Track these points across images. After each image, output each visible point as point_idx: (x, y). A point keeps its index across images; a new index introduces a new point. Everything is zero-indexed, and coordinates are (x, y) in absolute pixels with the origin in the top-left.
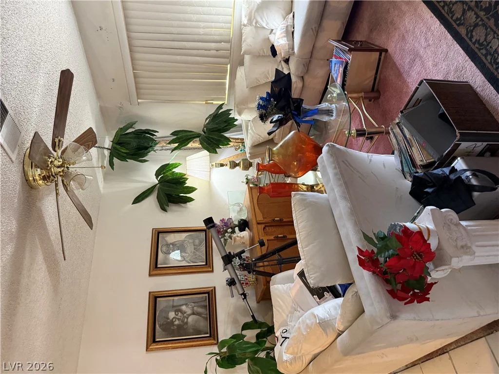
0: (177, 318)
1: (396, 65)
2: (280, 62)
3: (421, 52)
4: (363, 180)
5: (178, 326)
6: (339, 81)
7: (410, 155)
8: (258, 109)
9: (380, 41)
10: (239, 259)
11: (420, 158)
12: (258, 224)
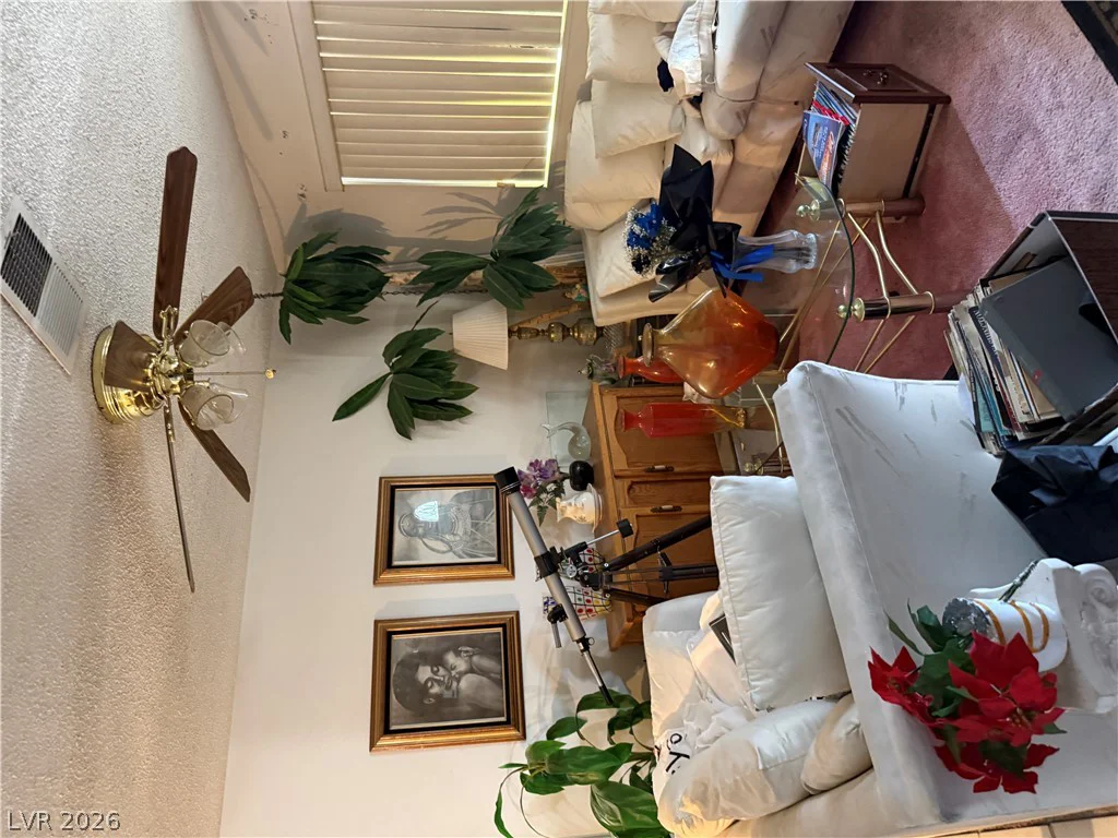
0: (436, 680)
1: (969, 139)
2: (681, 102)
3: (1040, 118)
4: (885, 460)
5: (438, 697)
6: (826, 169)
7: (997, 394)
8: (630, 243)
9: (934, 72)
10: (575, 564)
11: (1024, 404)
12: (617, 477)
